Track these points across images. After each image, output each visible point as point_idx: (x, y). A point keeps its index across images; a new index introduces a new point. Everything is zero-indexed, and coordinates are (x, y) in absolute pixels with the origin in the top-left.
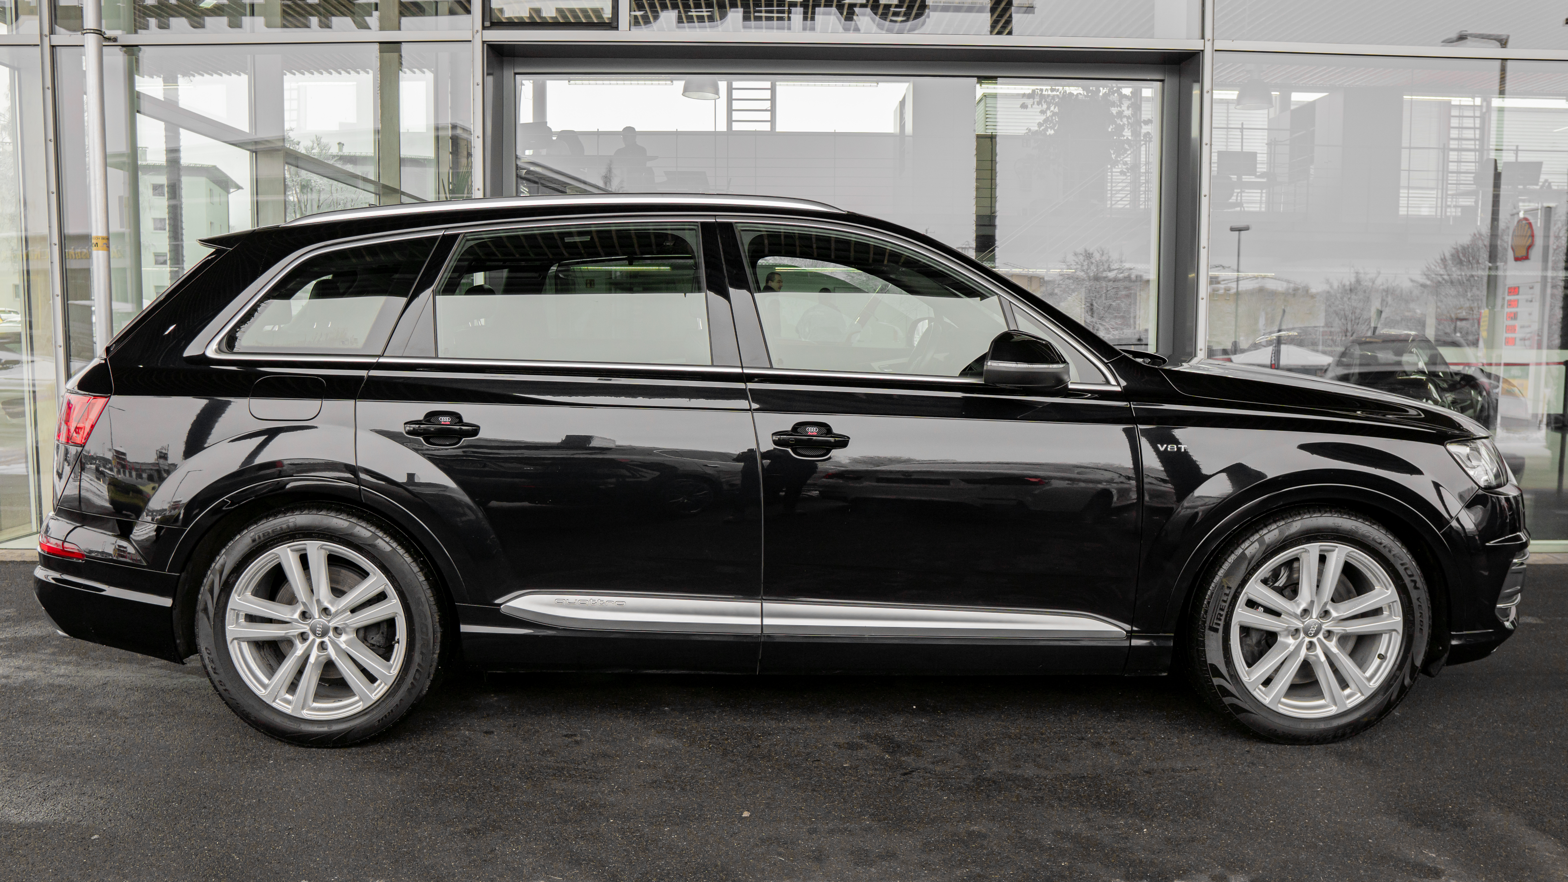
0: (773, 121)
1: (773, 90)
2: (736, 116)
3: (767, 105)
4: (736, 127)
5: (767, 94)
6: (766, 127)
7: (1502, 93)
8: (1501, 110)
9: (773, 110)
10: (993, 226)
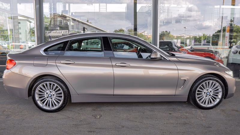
0: (106, 10)
1: (106, 5)
2: (101, 9)
3: (106, 8)
4: (101, 11)
5: (106, 6)
6: (105, 11)
7: (223, 5)
8: (223, 8)
9: (106, 9)
10: (137, 26)
